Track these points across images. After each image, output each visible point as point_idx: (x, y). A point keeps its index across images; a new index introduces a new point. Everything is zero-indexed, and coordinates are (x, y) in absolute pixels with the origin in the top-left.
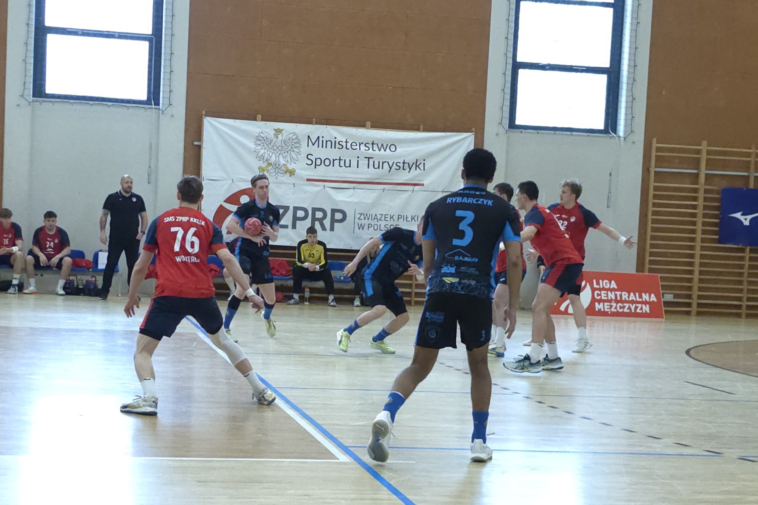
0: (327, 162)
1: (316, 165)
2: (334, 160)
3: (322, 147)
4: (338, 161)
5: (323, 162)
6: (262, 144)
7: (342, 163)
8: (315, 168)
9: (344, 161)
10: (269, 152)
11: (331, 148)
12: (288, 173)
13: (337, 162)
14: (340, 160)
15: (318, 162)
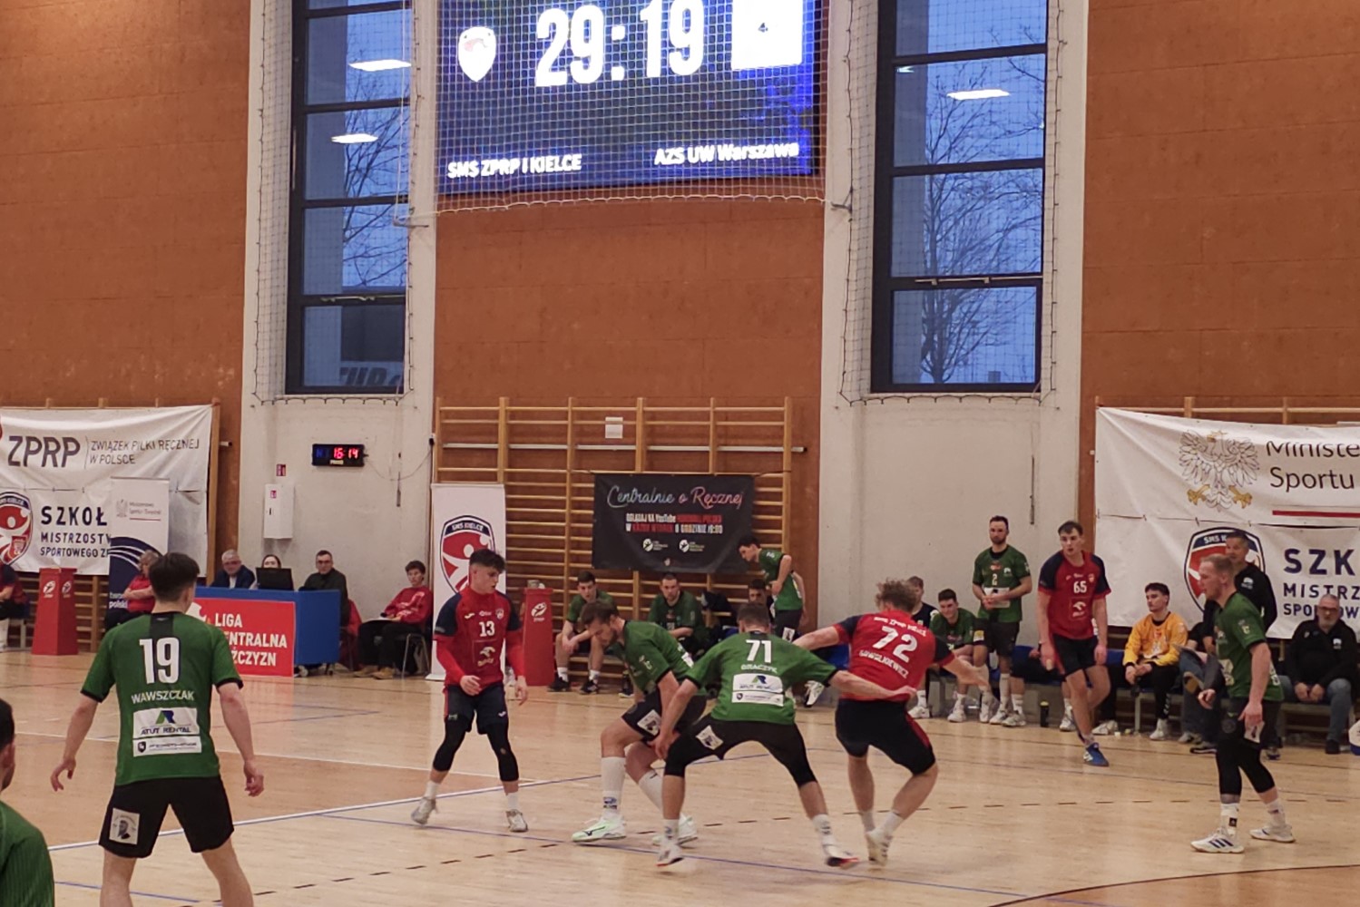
0: (1309, 481)
1: (1289, 485)
2: (1321, 478)
3: (1295, 454)
4: (1329, 478)
5: (1301, 480)
6: (1194, 452)
7: (1337, 480)
8: (1288, 490)
9: (1339, 478)
10: (1204, 465)
11: (1312, 455)
12: (1239, 502)
13: (1327, 480)
14: (1332, 476)
15: (1293, 481)
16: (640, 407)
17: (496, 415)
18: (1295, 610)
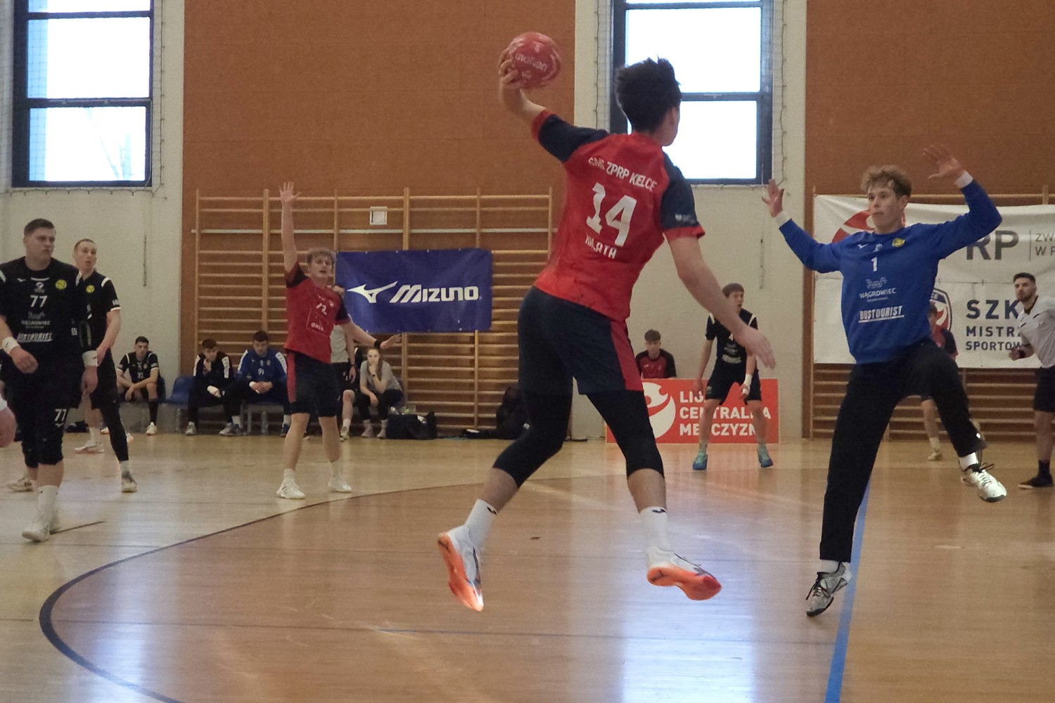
16: (407, 197)
17: (259, 205)
18: (975, 347)
